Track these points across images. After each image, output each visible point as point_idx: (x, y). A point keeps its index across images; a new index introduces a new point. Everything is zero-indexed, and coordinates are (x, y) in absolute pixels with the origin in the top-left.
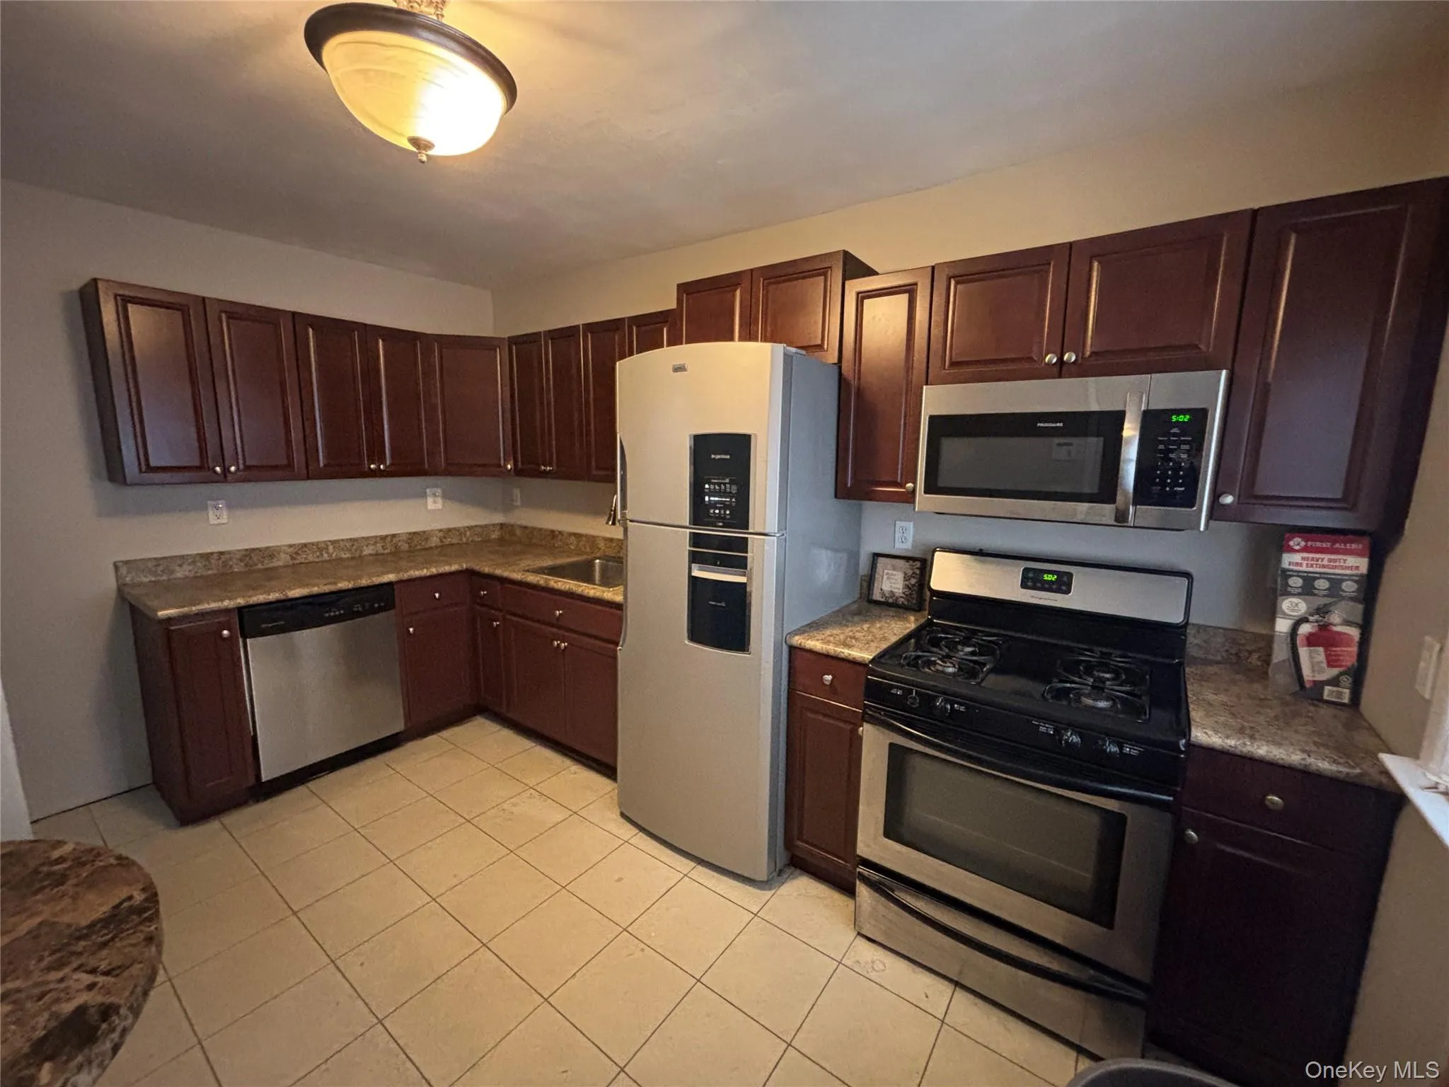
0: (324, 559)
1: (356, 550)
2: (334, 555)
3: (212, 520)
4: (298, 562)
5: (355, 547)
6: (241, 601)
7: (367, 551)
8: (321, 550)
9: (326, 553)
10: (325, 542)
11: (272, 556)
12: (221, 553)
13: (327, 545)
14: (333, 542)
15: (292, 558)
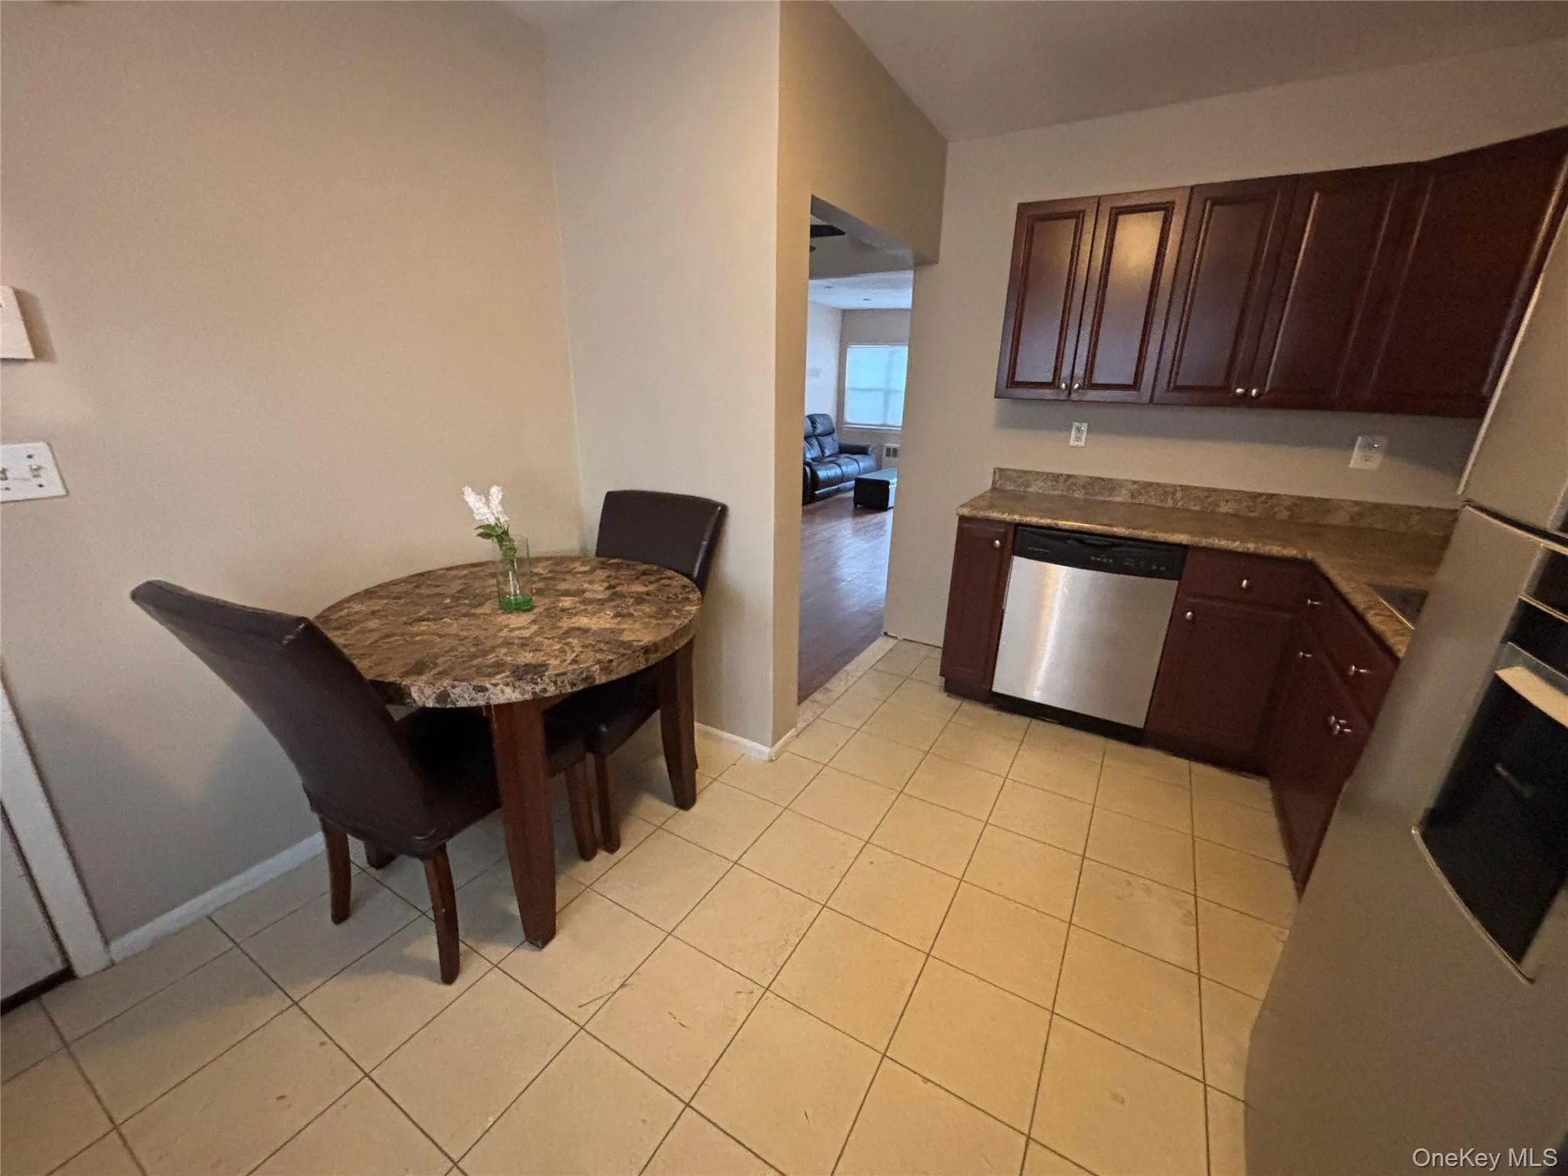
0: (1167, 506)
1: (1210, 504)
2: (1180, 504)
3: (1073, 442)
4: (1137, 501)
5: (1210, 500)
6: (1017, 518)
7: (1224, 508)
8: (1166, 494)
9: (1172, 499)
10: (1174, 486)
11: (1113, 489)
12: (1069, 476)
13: (1176, 491)
14: (1184, 488)
15: (1133, 496)
